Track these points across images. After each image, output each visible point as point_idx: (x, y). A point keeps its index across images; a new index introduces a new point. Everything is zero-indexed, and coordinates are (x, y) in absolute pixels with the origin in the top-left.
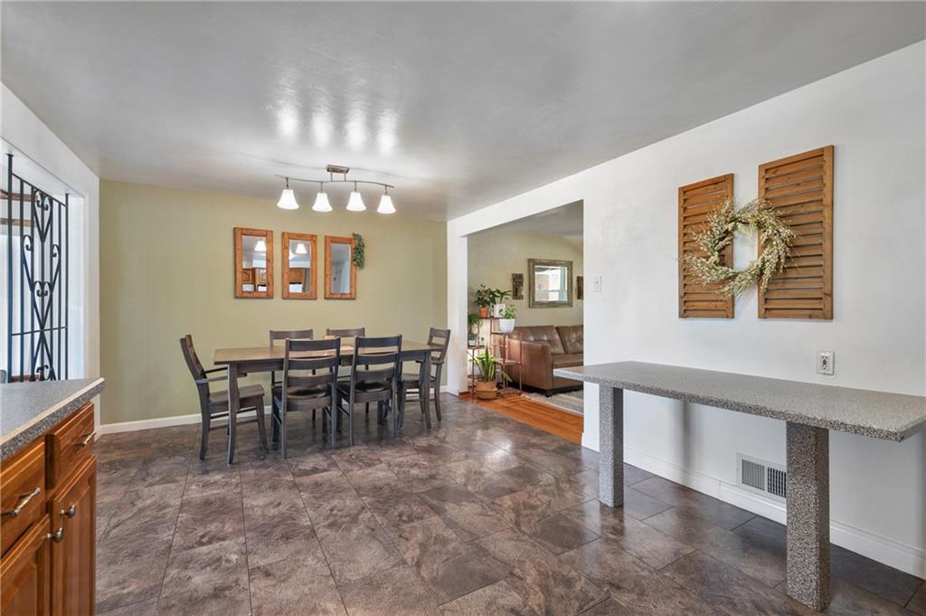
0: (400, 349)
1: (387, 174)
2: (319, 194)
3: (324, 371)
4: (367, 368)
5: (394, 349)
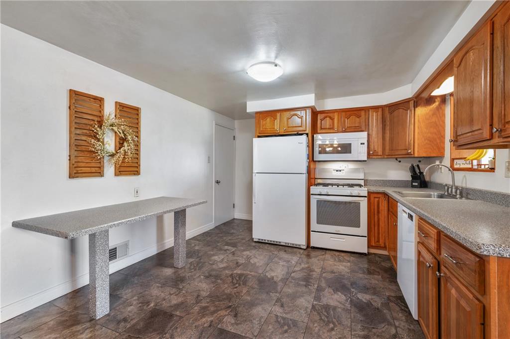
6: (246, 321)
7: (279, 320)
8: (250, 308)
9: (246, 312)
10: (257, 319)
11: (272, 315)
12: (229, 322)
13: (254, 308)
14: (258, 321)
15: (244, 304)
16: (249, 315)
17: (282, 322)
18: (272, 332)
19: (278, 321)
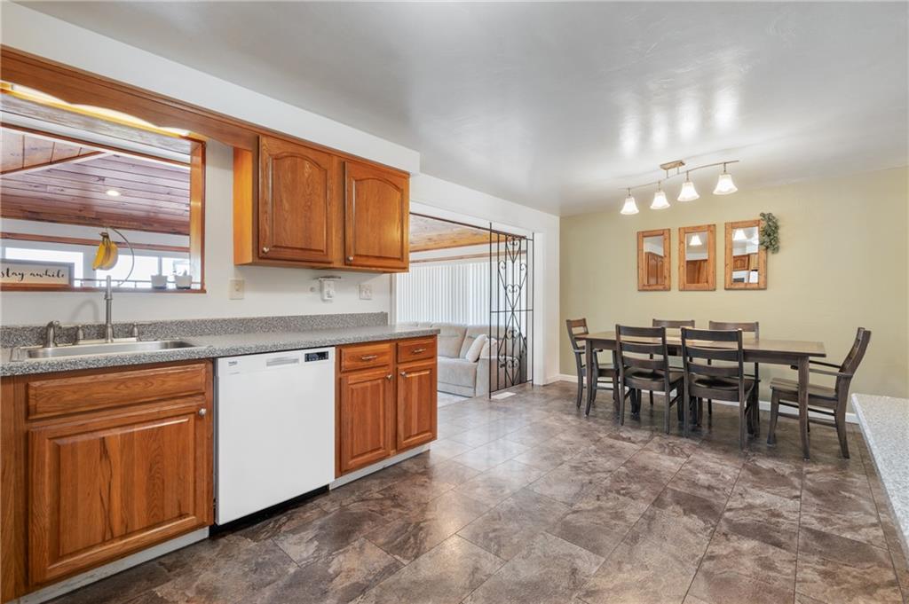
0: (740, 346)
1: (727, 151)
2: (656, 194)
3: (658, 357)
4: (709, 363)
5: (733, 346)
6: (555, 558)
7: (496, 547)
8: (543, 580)
9: (553, 573)
10: (535, 556)
11: (505, 557)
12: (585, 561)
13: (535, 579)
14: (534, 553)
15: (556, 593)
16: (548, 567)
17: (493, 544)
18: (515, 533)
19: (499, 546)
